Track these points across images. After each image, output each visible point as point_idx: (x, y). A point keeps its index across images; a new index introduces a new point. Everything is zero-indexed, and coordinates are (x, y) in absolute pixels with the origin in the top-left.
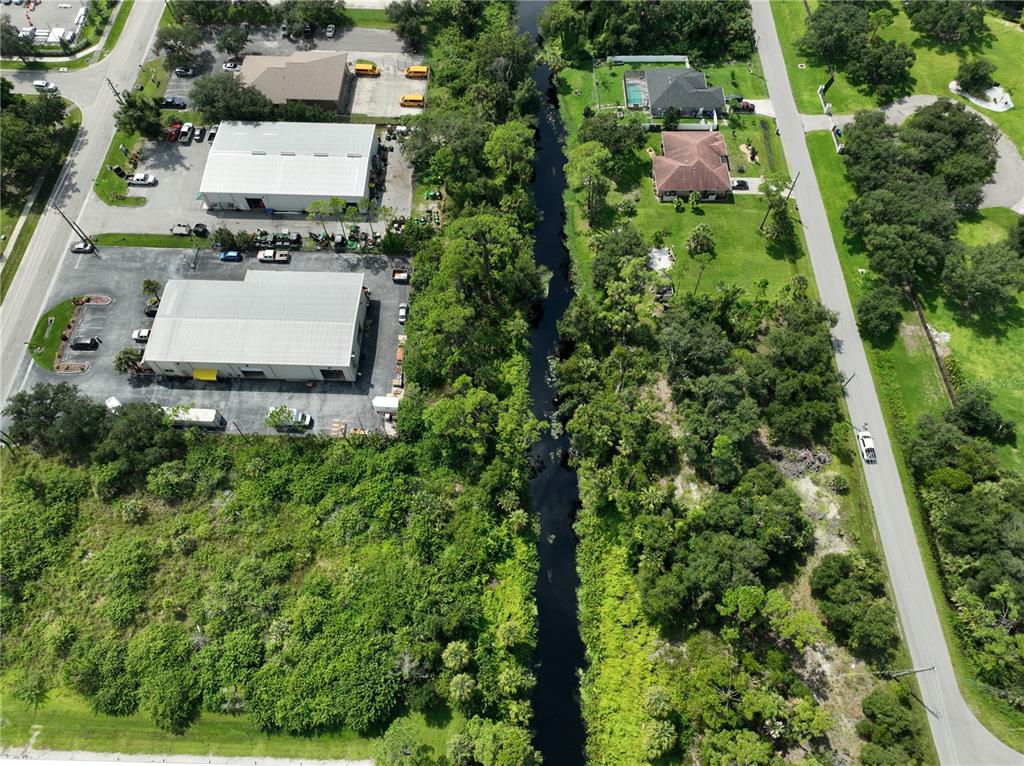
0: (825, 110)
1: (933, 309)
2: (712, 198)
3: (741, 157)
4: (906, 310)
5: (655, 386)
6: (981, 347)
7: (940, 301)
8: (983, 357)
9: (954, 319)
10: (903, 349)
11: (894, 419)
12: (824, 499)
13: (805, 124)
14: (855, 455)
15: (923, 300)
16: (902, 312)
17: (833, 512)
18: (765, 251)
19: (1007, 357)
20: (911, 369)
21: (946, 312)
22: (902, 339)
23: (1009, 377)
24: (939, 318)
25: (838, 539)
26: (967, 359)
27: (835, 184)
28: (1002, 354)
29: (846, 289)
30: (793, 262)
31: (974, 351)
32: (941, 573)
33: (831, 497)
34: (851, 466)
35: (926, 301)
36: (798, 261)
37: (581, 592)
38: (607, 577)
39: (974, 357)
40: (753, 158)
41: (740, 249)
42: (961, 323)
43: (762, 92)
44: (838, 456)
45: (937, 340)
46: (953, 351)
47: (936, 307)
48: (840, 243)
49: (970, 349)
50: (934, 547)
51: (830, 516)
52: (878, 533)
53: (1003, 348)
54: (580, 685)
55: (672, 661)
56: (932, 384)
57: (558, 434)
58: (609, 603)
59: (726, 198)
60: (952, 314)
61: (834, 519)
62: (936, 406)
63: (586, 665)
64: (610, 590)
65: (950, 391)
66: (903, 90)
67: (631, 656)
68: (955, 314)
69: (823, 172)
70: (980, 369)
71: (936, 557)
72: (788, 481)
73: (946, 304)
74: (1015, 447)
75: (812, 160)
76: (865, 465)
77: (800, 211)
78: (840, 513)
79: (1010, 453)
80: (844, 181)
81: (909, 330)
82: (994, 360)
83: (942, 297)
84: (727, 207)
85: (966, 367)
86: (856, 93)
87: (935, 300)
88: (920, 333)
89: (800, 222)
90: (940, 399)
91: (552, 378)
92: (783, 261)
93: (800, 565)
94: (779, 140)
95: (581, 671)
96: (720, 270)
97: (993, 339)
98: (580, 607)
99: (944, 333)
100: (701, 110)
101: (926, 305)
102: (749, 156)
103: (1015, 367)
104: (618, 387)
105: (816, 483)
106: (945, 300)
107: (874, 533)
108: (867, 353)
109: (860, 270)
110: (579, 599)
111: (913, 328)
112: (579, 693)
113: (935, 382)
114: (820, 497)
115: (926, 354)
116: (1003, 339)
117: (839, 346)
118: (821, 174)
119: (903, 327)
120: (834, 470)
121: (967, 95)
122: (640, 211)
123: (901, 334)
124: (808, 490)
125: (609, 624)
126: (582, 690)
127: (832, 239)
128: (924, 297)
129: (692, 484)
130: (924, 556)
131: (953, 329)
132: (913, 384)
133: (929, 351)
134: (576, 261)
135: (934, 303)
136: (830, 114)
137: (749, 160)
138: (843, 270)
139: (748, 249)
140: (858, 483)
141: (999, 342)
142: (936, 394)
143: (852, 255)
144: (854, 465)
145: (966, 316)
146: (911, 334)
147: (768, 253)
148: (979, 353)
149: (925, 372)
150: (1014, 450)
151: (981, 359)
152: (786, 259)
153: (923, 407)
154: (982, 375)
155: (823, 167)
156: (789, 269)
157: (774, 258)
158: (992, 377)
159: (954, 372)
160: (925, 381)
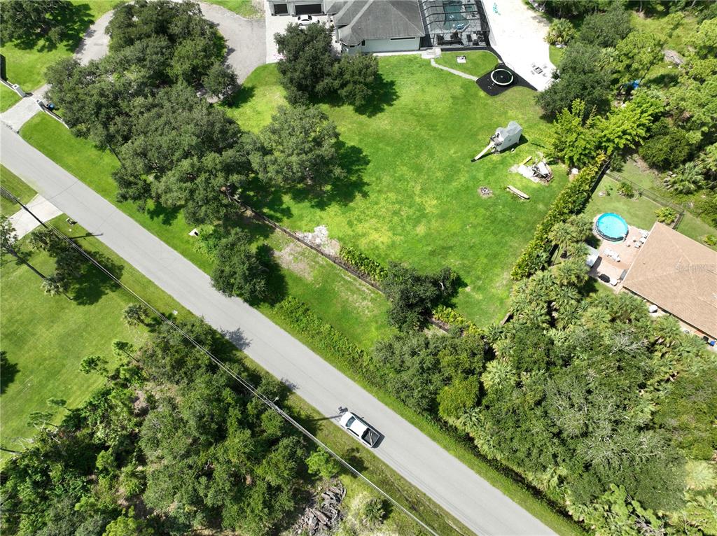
0: (19, 93)
1: (287, 213)
4: (266, 237)
6: (357, 213)
7: (287, 200)
8: (366, 221)
9: (312, 207)
10: (299, 280)
11: (352, 363)
13: (10, 123)
14: (358, 450)
15: (272, 213)
16: (266, 242)
18: (74, 303)
19: (383, 203)
20: (323, 294)
21: (301, 205)
22: (288, 270)
23: (402, 221)
24: (301, 218)
26: (358, 236)
27: (93, 165)
28: (376, 203)
29: (196, 268)
30: (116, 287)
31: (355, 222)
32: (537, 493)
34: (366, 468)
35: (275, 211)
36: (122, 281)
39: (360, 229)
41: (41, 329)
42: (322, 205)
44: (345, 473)
45: (318, 241)
46: (340, 239)
47: (288, 208)
48: (149, 221)
49: (350, 224)
52: (454, 520)
53: (373, 196)
56: (353, 293)
60: (307, 204)
62: (376, 312)
65: (372, 285)
68: (310, 201)
69: (70, 160)
70: (374, 236)
73: (294, 198)
74: (466, 285)
75: (47, 155)
76: (375, 451)
77: (81, 223)
79: (468, 295)
80: (100, 153)
81: (286, 256)
82: (376, 216)
83: (286, 193)
85: (363, 244)
86: (39, 55)
87: (281, 203)
88: (298, 250)
89: (89, 235)
90: (372, 300)
92: (104, 297)
96: (36, 381)
97: (358, 196)
99: (317, 229)
101: (278, 215)
103: (397, 206)
106: (290, 195)
107: (451, 524)
108: (272, 318)
109: (192, 234)
111: (288, 249)
113: (353, 287)
115: (322, 266)
116: (365, 188)
117: (240, 338)
119: (279, 257)
120: (357, 497)
123: (284, 266)
127: (137, 224)
128: (271, 208)
130: (507, 491)
131: (321, 218)
132: (339, 309)
133: (321, 259)
135: (284, 206)
136: (26, 94)
138: (175, 249)
139: (52, 322)
140: (388, 481)
141: (365, 195)
142: (365, 299)
143: (170, 225)
144: (366, 464)
145: (319, 195)
146: (291, 257)
147: (79, 304)
148: (360, 221)
149: (337, 286)
150: (468, 289)
151: (367, 225)
152: (106, 291)
153: (366, 324)
154: (381, 239)
155: (66, 155)
156: (119, 300)
157: (91, 303)
158: (390, 234)
159: (359, 263)
160: (345, 295)
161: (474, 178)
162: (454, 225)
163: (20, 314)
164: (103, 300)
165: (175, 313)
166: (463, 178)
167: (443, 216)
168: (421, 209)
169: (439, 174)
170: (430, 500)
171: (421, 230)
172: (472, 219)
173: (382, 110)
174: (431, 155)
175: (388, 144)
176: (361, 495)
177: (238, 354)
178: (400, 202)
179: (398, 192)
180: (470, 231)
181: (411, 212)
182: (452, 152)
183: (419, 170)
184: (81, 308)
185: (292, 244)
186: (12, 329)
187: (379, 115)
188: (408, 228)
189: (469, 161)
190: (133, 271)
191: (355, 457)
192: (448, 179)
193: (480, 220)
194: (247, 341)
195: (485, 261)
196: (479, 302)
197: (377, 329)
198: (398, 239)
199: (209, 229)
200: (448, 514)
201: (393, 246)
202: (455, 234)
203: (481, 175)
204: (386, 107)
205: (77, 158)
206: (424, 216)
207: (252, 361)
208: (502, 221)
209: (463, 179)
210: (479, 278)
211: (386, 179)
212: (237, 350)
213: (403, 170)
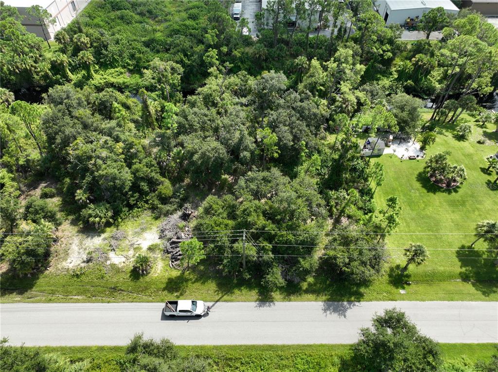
12: (131, 252)
17: (116, 259)
25: (85, 257)
30: (464, 277)
34: (164, 289)
36: (468, 285)
44: (178, 278)
51: (112, 255)
52: (78, 301)
61: (107, 259)
72: (158, 222)
78: (111, 265)
92: (459, 263)
93: (73, 220)
96: (413, 195)
105: (151, 249)
107: (79, 297)
114: (135, 249)
117: (335, 310)
120: (161, 269)
124: (145, 239)
139: (457, 225)
144: (166, 292)
147: (463, 246)
152: (464, 269)
157: (458, 253)
164: (456, 261)
165: (402, 291)
176: (159, 272)
177: (324, 298)
184: (458, 245)
186: (468, 206)
191: (177, 291)
194: (328, 312)
200: (84, 301)
207: (309, 300)
212: (328, 300)
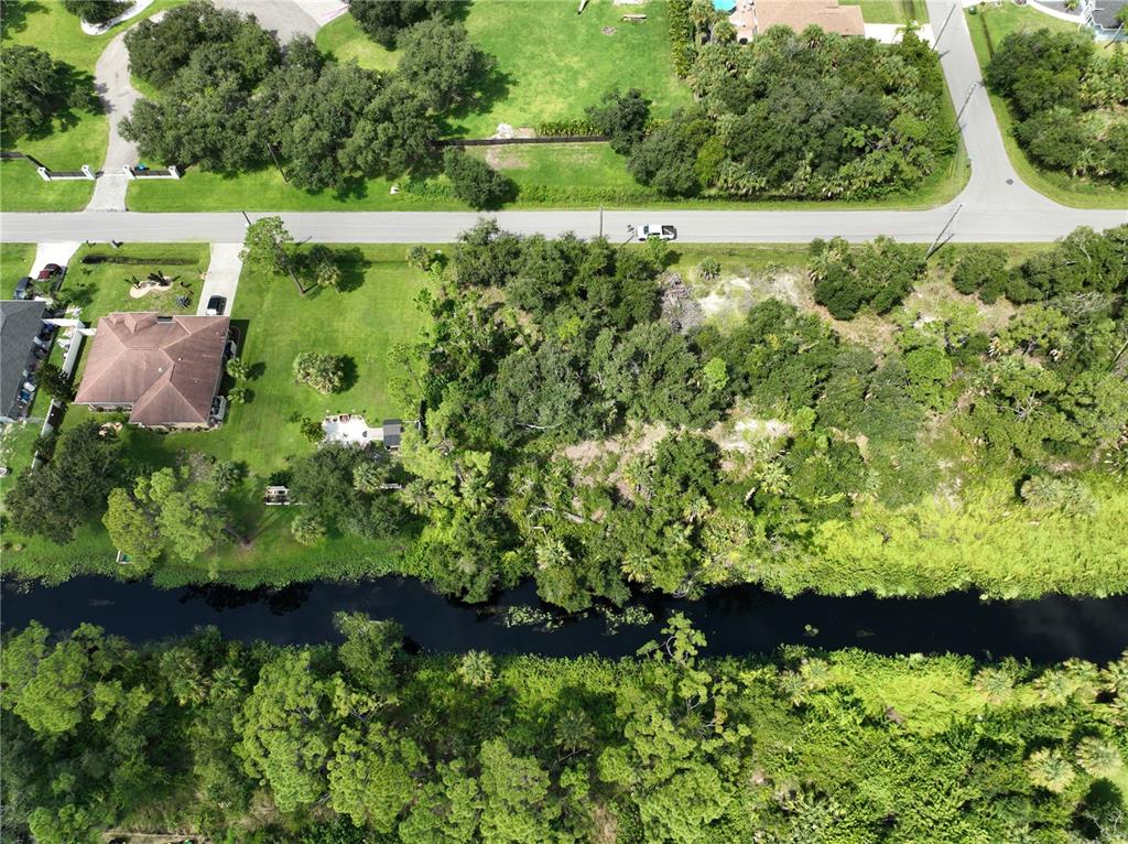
0: (90, 177)
1: (461, 130)
2: (234, 347)
3: (158, 298)
5: (576, 463)
6: (520, 99)
7: (452, 121)
8: (533, 101)
9: (479, 115)
10: (519, 172)
11: (612, 199)
12: (727, 289)
13: (108, 207)
15: (450, 137)
17: (742, 283)
18: (345, 294)
19: (535, 82)
20: (547, 170)
21: (469, 118)
22: (503, 170)
23: (562, 85)
24: (477, 127)
25: (776, 283)
26: (537, 115)
27: (239, 193)
28: (530, 84)
30: (368, 264)
31: (526, 107)
33: (723, 282)
34: (681, 254)
35: (450, 135)
36: (369, 257)
37: (882, 592)
38: (857, 554)
39: (534, 108)
40: (164, 283)
41: (338, 324)
42: (486, 110)
43: (19, 252)
44: (669, 265)
45: (508, 136)
46: (525, 125)
47: (460, 127)
48: (344, 205)
49: (523, 110)
50: (772, 198)
51: (748, 287)
52: (762, 244)
53: (522, 81)
54: (1001, 599)
55: (958, 481)
56: (570, 155)
57: (646, 613)
58: (893, 554)
59: (237, 329)
60: (471, 116)
61: (751, 283)
62: (599, 158)
63: (974, 591)
64: (875, 551)
65: (582, 140)
66: (80, 82)
67: (957, 531)
68: (473, 112)
69: (210, 202)
70: (550, 108)
71: (782, 198)
72: (707, 322)
73: (457, 117)
74: (651, 102)
75: (179, 211)
78: (744, 277)
79: (658, 108)
80: (234, 180)
81: (493, 161)
82: (538, 93)
83: (446, 117)
84: (252, 331)
85: (547, 118)
86: (66, 135)
87: (450, 126)
88: (498, 151)
90: (590, 151)
91: (546, 620)
92: (366, 275)
94: (130, 245)
95: (984, 597)
97: (510, 87)
98: (902, 592)
99: (499, 128)
100: (36, 340)
101: (457, 136)
102: (157, 286)
103: (549, 78)
104: (570, 516)
105: (705, 294)
108: (521, 208)
109: (393, 192)
110: (891, 594)
112: (1010, 600)
113: (566, 152)
114: (724, 293)
115: (528, 151)
116: (510, 78)
118: (212, 204)
119: (488, 163)
120: (690, 272)
121: (114, 21)
122: (237, 457)
123: (498, 168)
124: (716, 304)
125: (922, 555)
126: (1006, 597)
127: (335, 213)
128: (445, 134)
129: (737, 428)
130: (782, 208)
131: (495, 119)
132: (568, 172)
133: (523, 147)
134: (319, 571)
135: (455, 127)
136: (98, 174)
137: (165, 288)
138: (391, 210)
139: (341, 314)
140: (700, 252)
141: (515, 83)
142: (583, 154)
143: (366, 196)
144: (678, 252)
145: (476, 103)
146: (497, 159)
147: (350, 291)
148: (529, 104)
149: (553, 158)
150: (654, 104)
151: (537, 103)
152: (363, 271)
153: (600, 170)
154: (558, 108)
155: (200, 201)
156: (382, 271)
157: (360, 285)
158: (561, 99)
159: (557, 133)
160: (565, 160)
161: (592, 26)
162: (607, 67)
163: (305, 327)
164: (367, 278)
165: (439, 252)
166: (582, 30)
167: (591, 65)
168: (569, 69)
169: (560, 37)
170: (737, 244)
171: (583, 83)
172: (615, 55)
173: (468, 13)
174: (542, 26)
175: (497, 37)
178: (549, 73)
179: (539, 67)
180: (622, 63)
181: (564, 75)
182: (556, 15)
183: (541, 42)
184: (355, 293)
185: (489, 151)
186: (311, 341)
187: (468, 18)
188: (572, 87)
189: (576, 15)
190: (370, 246)
192: (572, 37)
193: (621, 53)
195: (651, 78)
196: (669, 107)
197: (611, 167)
198: (571, 99)
199: (406, 178)
200: (755, 244)
201: (571, 106)
202: (611, 73)
203: (595, 21)
204: (468, 8)
205: (216, 197)
206: (577, 72)
208: (640, 44)
209: (584, 31)
210: (656, 92)
211: (521, 63)
213: (529, 49)
